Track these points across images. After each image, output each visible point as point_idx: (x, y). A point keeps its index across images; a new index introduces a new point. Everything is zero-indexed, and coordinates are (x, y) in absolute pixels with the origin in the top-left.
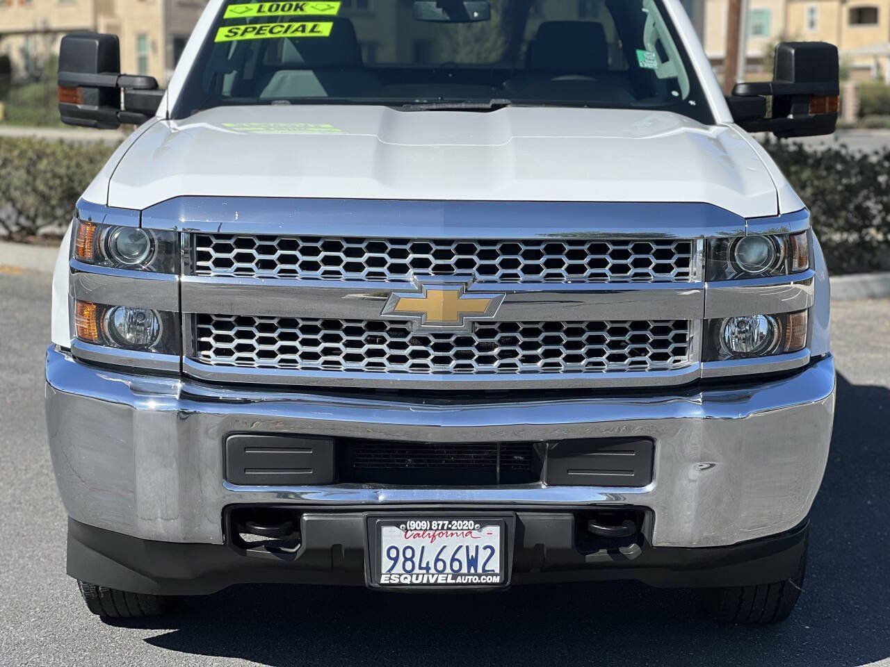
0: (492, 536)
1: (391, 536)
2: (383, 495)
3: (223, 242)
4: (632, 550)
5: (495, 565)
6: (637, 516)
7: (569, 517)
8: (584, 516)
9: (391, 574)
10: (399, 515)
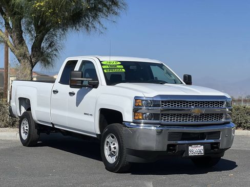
0: (202, 147)
1: (190, 148)
2: (187, 142)
3: (166, 102)
4: (216, 150)
5: (203, 152)
6: (217, 144)
7: (210, 144)
8: (212, 144)
9: (190, 154)
10: (191, 145)
